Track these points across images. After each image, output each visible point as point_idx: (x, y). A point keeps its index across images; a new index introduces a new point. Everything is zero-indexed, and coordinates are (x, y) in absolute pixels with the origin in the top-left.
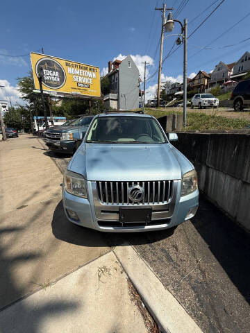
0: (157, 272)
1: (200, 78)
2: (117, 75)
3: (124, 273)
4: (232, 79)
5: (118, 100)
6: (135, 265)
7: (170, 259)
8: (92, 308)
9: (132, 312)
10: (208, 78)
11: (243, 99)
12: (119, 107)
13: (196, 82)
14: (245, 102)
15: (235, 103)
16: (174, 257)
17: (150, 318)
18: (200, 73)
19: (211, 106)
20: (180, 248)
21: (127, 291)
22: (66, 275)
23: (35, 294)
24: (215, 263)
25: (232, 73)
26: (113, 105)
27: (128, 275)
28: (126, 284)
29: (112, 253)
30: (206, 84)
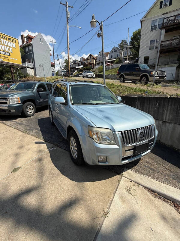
0: (154, 178)
1: (90, 59)
2: (31, 48)
3: (139, 185)
4: (109, 62)
5: (34, 68)
6: (141, 179)
7: (152, 169)
8: (143, 212)
9: (161, 203)
10: (96, 60)
11: (124, 75)
12: (36, 75)
13: (89, 61)
14: (126, 77)
15: (120, 77)
16: (153, 168)
17: (170, 202)
18: (90, 55)
19: (92, 77)
20: (151, 162)
21: (149, 194)
22: (111, 202)
23: (104, 223)
24: (170, 164)
25: (108, 58)
26: (30, 72)
27: (143, 186)
28: (145, 191)
29: (123, 178)
30: (94, 63)
